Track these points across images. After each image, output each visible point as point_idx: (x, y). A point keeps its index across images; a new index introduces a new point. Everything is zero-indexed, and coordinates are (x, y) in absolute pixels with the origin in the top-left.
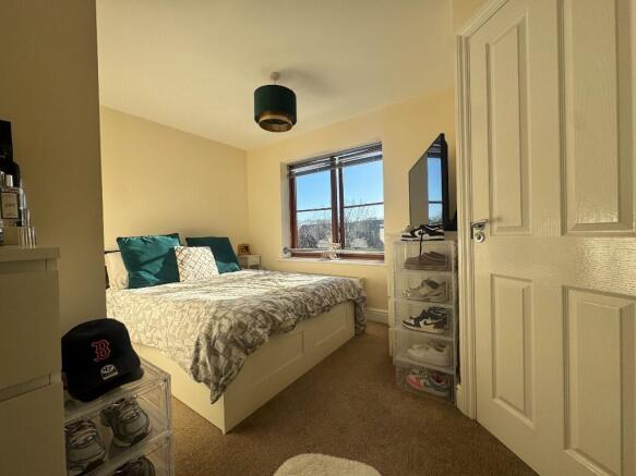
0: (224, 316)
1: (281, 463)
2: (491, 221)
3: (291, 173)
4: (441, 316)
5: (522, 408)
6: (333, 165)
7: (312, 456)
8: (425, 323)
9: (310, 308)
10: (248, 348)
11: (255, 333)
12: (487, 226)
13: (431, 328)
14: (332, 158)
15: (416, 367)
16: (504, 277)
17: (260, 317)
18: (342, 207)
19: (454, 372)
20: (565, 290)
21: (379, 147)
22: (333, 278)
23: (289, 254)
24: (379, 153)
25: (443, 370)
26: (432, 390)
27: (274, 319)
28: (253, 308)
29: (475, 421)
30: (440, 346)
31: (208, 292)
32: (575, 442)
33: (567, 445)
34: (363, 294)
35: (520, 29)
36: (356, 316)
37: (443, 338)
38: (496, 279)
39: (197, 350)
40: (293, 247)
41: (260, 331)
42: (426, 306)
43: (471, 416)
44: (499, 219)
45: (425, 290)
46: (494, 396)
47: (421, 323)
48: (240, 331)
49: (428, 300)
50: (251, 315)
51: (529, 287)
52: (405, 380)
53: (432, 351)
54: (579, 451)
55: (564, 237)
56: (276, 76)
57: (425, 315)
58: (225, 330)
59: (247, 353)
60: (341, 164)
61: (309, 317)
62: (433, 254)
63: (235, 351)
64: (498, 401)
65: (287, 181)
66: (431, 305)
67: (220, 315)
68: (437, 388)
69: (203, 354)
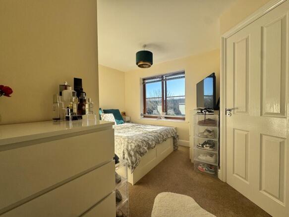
0: (132, 142)
1: (157, 195)
2: (234, 109)
3: (144, 82)
4: (213, 144)
5: (244, 177)
6: (163, 80)
7: (167, 193)
8: (206, 146)
9: (160, 139)
10: (142, 154)
11: (144, 149)
12: (232, 111)
13: (208, 148)
14: (162, 77)
15: (202, 163)
16: (239, 130)
17: (144, 143)
18: (166, 97)
19: (217, 165)
20: (261, 135)
21: (183, 73)
22: (166, 128)
23: (143, 116)
24: (183, 75)
25: (213, 164)
26: (208, 172)
27: (149, 144)
28: (141, 139)
29: (226, 183)
30: (211, 155)
31: (120, 133)
32: (263, 188)
33: (260, 189)
34: (177, 134)
35: (247, 40)
36: (174, 143)
37: (213, 152)
38: (236, 130)
39: (124, 155)
40: (144, 113)
41: (145, 148)
42: (206, 139)
43: (224, 181)
44: (237, 108)
45: (206, 134)
46: (233, 173)
47: (204, 146)
48: (138, 148)
49: (207, 137)
50: (141, 142)
51: (248, 134)
52: (197, 168)
53: (208, 157)
54: (265, 191)
55: (261, 117)
56: (145, 46)
57: (205, 143)
58: (133, 147)
59: (141, 156)
60: (166, 80)
61: (159, 143)
62: (209, 119)
63: (137, 155)
64: (235, 175)
65: (142, 86)
66: (209, 139)
67: (130, 141)
68: (210, 171)
69: (126, 156)
